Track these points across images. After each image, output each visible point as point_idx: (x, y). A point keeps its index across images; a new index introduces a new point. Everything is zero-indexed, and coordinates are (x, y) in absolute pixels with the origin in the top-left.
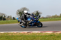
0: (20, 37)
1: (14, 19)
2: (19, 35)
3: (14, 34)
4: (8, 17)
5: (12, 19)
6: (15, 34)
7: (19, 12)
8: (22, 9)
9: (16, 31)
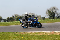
0: (51, 36)
1: (43, 18)
2: (50, 35)
3: (44, 34)
4: (38, 16)
5: (42, 19)
6: (46, 33)
7: (49, 11)
8: (51, 8)
9: (47, 31)
